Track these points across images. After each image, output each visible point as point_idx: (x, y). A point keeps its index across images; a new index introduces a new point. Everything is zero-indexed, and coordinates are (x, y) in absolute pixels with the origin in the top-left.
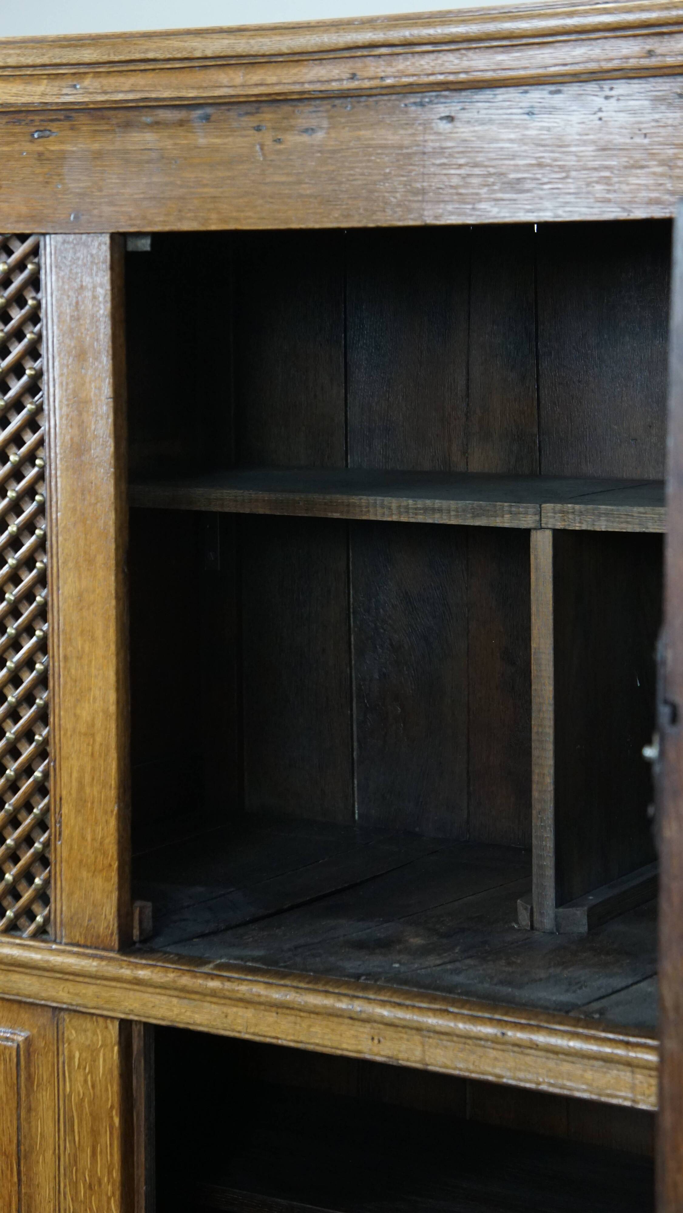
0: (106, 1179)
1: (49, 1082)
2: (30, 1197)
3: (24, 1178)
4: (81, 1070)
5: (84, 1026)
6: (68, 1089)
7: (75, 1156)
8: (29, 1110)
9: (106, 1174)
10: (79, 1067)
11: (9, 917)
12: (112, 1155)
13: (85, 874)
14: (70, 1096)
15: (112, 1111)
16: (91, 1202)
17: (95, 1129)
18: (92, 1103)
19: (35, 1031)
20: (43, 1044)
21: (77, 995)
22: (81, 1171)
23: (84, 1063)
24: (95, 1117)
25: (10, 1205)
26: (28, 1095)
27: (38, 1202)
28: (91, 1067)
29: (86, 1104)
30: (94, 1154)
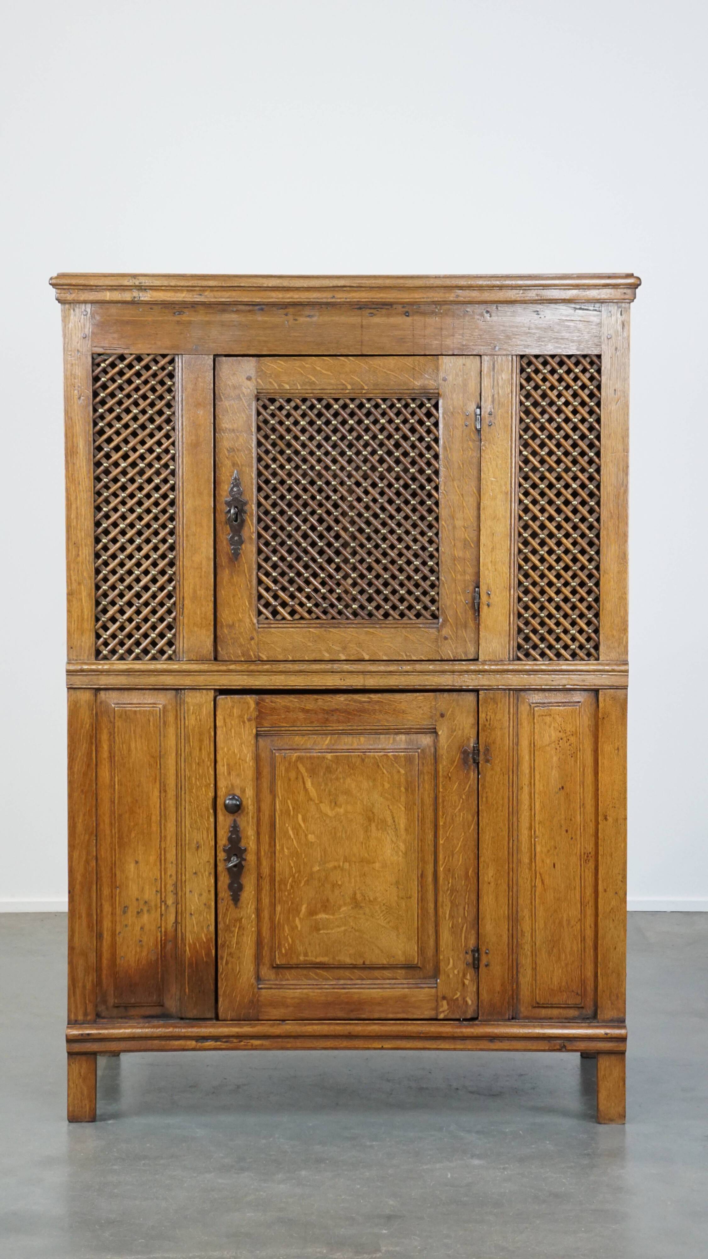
2: (165, 775)
3: (162, 767)
4: (194, 714)
5: (196, 695)
6: (187, 724)
7: (191, 752)
8: (164, 736)
9: (207, 757)
10: (192, 713)
11: (153, 653)
12: (210, 749)
13: (196, 629)
14: (188, 726)
15: (210, 730)
16: (199, 770)
17: (200, 738)
18: (199, 727)
19: (168, 702)
20: (172, 707)
21: (195, 681)
22: (194, 758)
23: (195, 711)
24: (201, 734)
25: (156, 779)
26: (164, 730)
27: (168, 776)
28: (199, 712)
29: (196, 729)
30: (200, 749)
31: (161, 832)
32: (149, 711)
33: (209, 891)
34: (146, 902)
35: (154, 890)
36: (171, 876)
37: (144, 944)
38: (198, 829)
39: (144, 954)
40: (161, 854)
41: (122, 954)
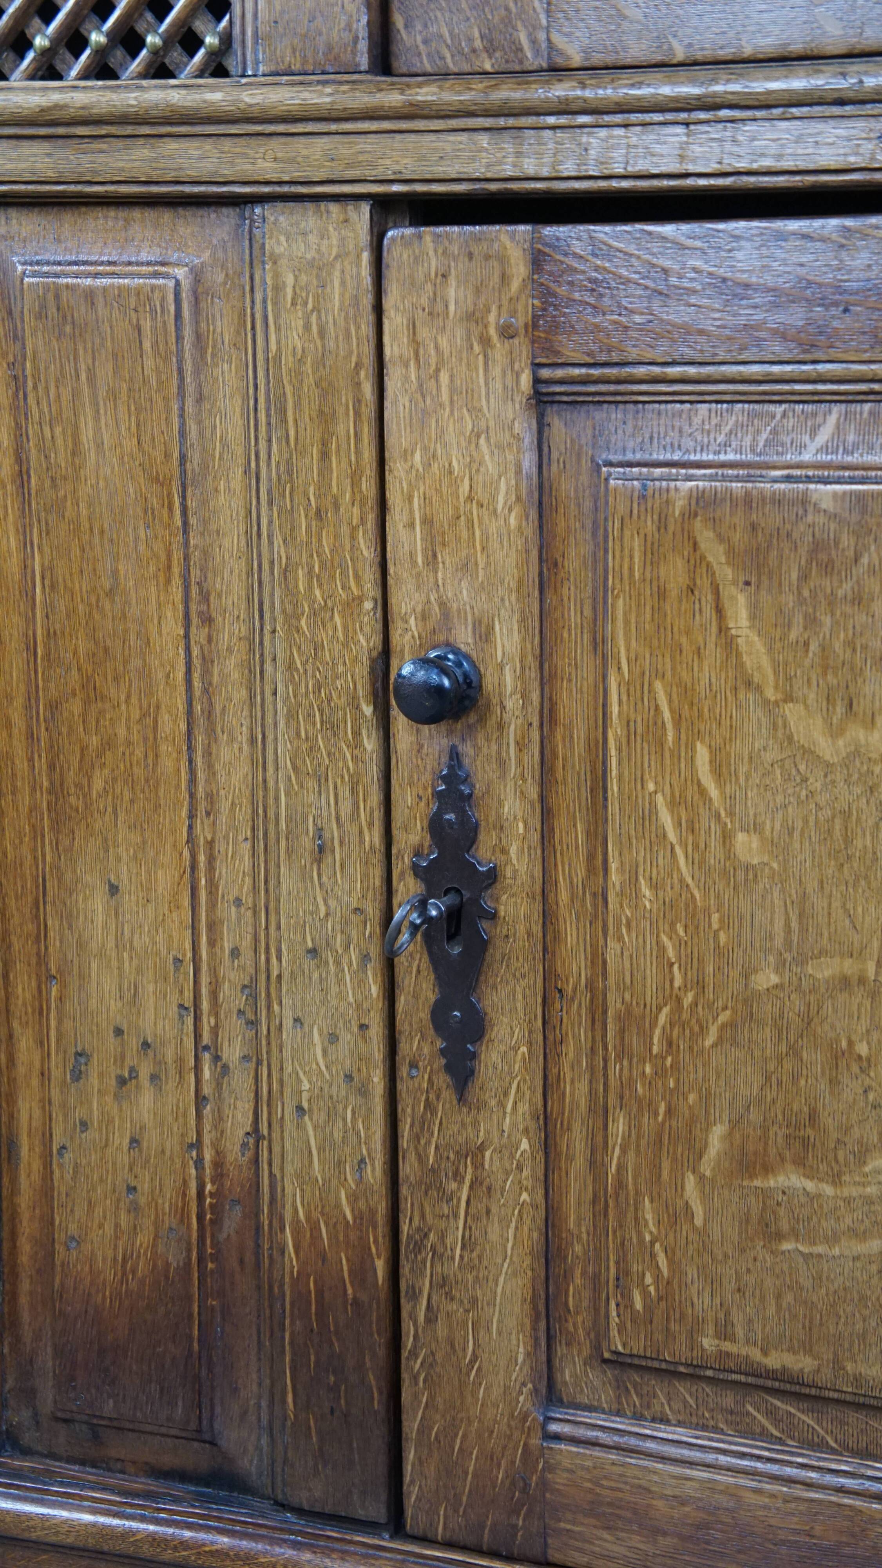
0: (348, 496)
1: (235, 345)
2: (206, 552)
3: (192, 520)
4: (298, 307)
5: (303, 224)
6: (273, 347)
7: (289, 463)
8: (200, 398)
9: (349, 488)
10: (294, 304)
11: (154, 45)
12: (358, 452)
14: (278, 358)
15: (358, 374)
16: (320, 541)
17: (326, 409)
18: (320, 363)
19: (206, 256)
20: (221, 278)
21: (291, 161)
22: (301, 489)
23: (304, 295)
24: (325, 389)
25: (169, 567)
26: (197, 373)
27: (218, 560)
28: (317, 297)
29: (308, 368)
30: (324, 456)
31: (192, 780)
32: (138, 292)
33: (363, 1027)
34: (146, 1045)
35: (174, 999)
36: (235, 953)
37: (142, 1201)
38: (321, 778)
39: (143, 1239)
40: (194, 867)
41: (73, 1229)
